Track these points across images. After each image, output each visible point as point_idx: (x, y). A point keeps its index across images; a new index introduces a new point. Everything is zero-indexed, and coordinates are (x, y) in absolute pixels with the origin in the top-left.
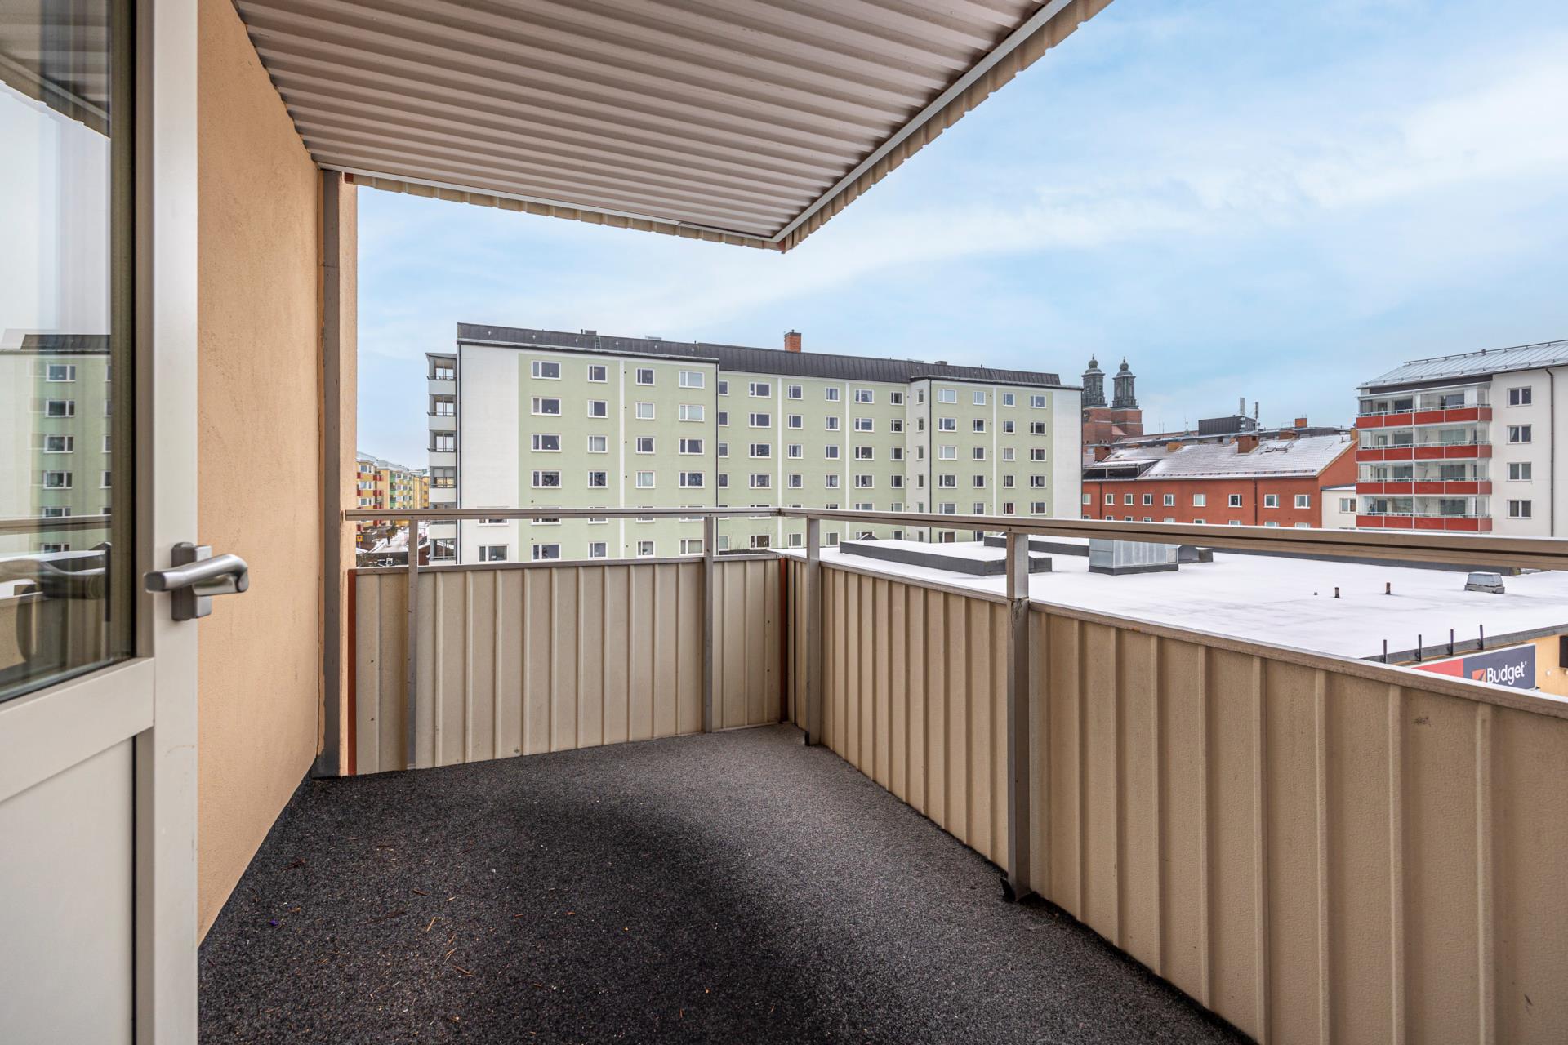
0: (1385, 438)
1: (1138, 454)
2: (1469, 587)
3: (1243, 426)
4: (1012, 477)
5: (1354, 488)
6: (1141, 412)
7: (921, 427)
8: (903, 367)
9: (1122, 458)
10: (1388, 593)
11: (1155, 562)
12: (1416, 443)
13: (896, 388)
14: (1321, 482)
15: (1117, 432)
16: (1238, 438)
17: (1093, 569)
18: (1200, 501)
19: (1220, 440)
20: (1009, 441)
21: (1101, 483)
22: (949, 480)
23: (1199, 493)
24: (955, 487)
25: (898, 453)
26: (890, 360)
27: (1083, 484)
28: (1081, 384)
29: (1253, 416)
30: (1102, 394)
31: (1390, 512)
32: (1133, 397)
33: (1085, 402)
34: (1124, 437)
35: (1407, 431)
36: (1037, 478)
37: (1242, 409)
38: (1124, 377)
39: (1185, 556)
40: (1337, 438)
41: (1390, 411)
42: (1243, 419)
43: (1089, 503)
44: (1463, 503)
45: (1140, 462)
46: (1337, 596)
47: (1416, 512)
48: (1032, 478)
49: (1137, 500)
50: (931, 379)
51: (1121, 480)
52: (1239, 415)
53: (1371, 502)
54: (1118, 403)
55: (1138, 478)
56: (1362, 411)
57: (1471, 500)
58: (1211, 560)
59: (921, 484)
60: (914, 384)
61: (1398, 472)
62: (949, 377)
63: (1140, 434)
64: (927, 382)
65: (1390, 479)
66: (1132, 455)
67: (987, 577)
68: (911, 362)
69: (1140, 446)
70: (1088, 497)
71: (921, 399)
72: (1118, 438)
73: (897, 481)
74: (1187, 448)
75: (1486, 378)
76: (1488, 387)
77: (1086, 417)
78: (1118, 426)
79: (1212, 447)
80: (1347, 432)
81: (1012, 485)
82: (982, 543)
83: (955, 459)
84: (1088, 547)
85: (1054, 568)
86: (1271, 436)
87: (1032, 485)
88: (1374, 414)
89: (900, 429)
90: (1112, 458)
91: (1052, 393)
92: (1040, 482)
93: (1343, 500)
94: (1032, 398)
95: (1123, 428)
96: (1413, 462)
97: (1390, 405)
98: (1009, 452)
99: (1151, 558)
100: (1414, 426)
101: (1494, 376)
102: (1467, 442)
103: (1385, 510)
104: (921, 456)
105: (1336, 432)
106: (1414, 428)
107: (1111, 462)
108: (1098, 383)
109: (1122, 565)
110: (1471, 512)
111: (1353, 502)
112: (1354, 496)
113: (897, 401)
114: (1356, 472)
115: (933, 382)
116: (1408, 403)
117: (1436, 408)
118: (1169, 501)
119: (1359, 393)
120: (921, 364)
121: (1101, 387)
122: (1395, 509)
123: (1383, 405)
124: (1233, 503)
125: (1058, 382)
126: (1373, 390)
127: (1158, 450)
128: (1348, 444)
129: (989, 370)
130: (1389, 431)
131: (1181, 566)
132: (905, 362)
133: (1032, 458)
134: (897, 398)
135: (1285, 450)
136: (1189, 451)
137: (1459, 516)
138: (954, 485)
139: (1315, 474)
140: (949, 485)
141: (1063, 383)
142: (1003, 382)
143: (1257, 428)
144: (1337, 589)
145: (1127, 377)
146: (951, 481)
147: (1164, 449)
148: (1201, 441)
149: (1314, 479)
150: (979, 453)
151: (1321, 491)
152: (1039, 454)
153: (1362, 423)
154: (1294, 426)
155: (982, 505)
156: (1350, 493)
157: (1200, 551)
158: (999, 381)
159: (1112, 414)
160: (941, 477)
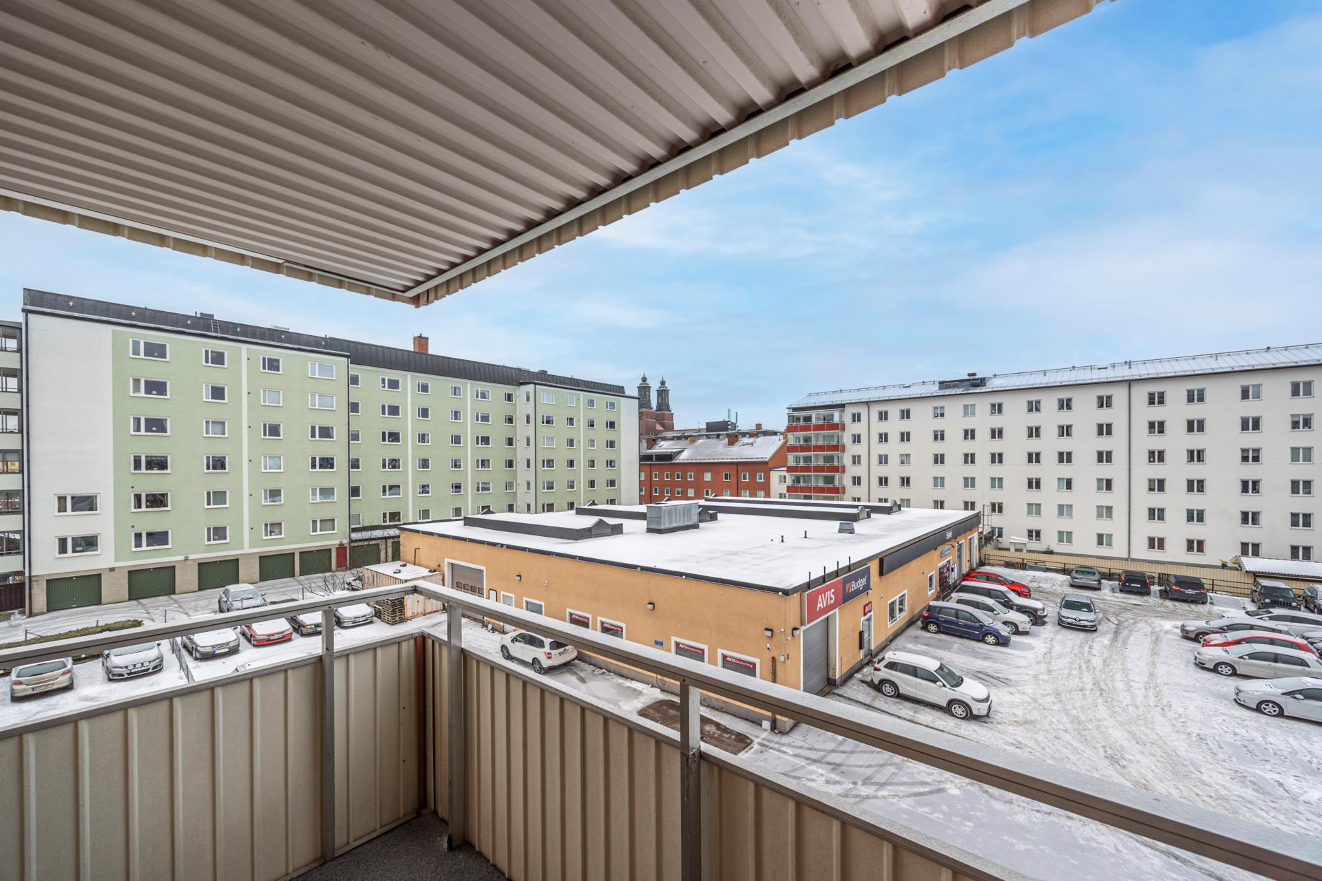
0: (799, 438)
1: (673, 445)
2: (841, 531)
3: (729, 427)
4: (594, 461)
5: (785, 469)
6: (673, 414)
7: (528, 421)
8: (514, 373)
9: (663, 447)
10: (806, 537)
11: (686, 523)
12: (813, 443)
13: (508, 389)
14: (770, 465)
15: (659, 428)
16: (728, 435)
17: (649, 530)
18: (708, 477)
19: (718, 436)
20: (592, 433)
21: (650, 465)
22: (550, 463)
23: (708, 472)
24: (554, 468)
25: (510, 441)
26: (504, 367)
27: (640, 465)
28: (636, 395)
29: (734, 421)
30: (649, 401)
31: (802, 484)
32: (668, 404)
33: (641, 406)
34: (663, 431)
35: (810, 435)
36: (611, 461)
37: (729, 417)
38: (663, 390)
39: (702, 518)
40: (776, 438)
41: (802, 423)
42: (729, 423)
43: (643, 478)
44: (833, 478)
45: (674, 451)
46: (782, 541)
47: (813, 484)
48: (607, 461)
49: (672, 476)
50: (535, 384)
51: (663, 463)
52: (727, 420)
53: (793, 478)
54: (660, 407)
55: (673, 461)
56: (789, 422)
57: (837, 475)
58: (716, 519)
59: (528, 466)
60: (522, 387)
61: (808, 459)
62: (549, 384)
63: (671, 428)
64: (532, 386)
65: (802, 464)
66: (669, 445)
67: (579, 541)
68: (520, 370)
69: (673, 439)
70: (643, 475)
71: (528, 399)
72: (660, 432)
73: (510, 464)
74: (700, 441)
75: (842, 406)
76: (843, 411)
77: (641, 414)
78: (660, 424)
79: (714, 441)
80: (782, 433)
81: (594, 467)
82: (574, 512)
83: (554, 447)
84: (646, 513)
85: (624, 531)
86: (744, 435)
87: (607, 467)
88: (794, 424)
89: (512, 423)
90: (657, 447)
91: (620, 400)
92: (613, 465)
93: (780, 476)
94: (607, 402)
95: (663, 425)
96: (812, 453)
97: (802, 420)
98: (592, 442)
99: (684, 521)
100: (812, 432)
101: (846, 405)
102: (835, 443)
103: (799, 482)
104: (528, 444)
105: (775, 433)
106: (812, 433)
107: (656, 450)
108: (647, 393)
109: (667, 526)
110: (837, 483)
111: (785, 477)
112: (785, 473)
113: (509, 400)
114: (786, 460)
115: (537, 386)
116: (808, 419)
117: (821, 422)
118: (691, 477)
119: (787, 411)
120: (528, 372)
121: (649, 395)
122: (804, 482)
123: (798, 419)
124: (726, 478)
125: (623, 392)
126: (795, 409)
127: (683, 443)
128: (782, 441)
129: (577, 380)
130: (801, 434)
131: (701, 525)
132: (515, 368)
133: (607, 447)
134: (509, 397)
135: (752, 444)
136: (702, 444)
137: (832, 486)
138: (553, 467)
139: (767, 460)
140: (550, 467)
141: (627, 393)
142: (587, 389)
143: (737, 429)
144: (782, 536)
145: (665, 390)
146: (551, 464)
147: (687, 441)
148: (708, 437)
149: (766, 463)
150: (571, 443)
151: (770, 470)
152: (611, 444)
153: (790, 429)
154: (755, 428)
155: (574, 482)
156: (782, 472)
157: (711, 514)
158: (584, 389)
159: (656, 414)
160: (544, 461)
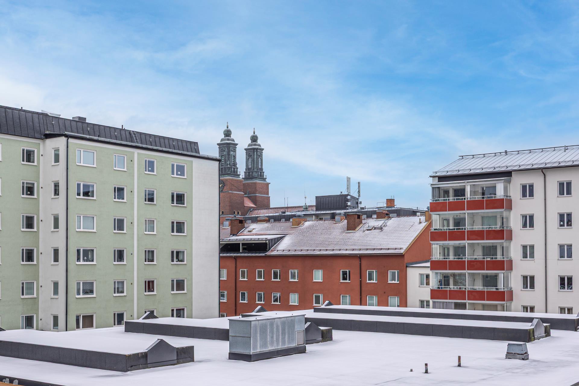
0: (448, 221)
1: (267, 229)
2: (510, 355)
3: (349, 204)
4: (153, 252)
5: (428, 264)
6: (268, 184)
7: (56, 192)
8: (36, 120)
9: (254, 232)
10: (459, 365)
11: (287, 346)
12: (468, 227)
13: (27, 143)
14: (407, 259)
15: (249, 204)
16: (347, 215)
17: (234, 356)
18: (318, 276)
19: (333, 216)
20: (151, 211)
21: (235, 258)
22: (88, 255)
23: (318, 268)
24: (94, 263)
25: (29, 222)
26: (21, 110)
27: (221, 258)
28: (216, 155)
29: (356, 195)
30: (235, 164)
31: (452, 287)
32: (262, 169)
33: (222, 172)
34: (254, 209)
35: (462, 216)
36: (178, 253)
37: (348, 188)
38: (254, 149)
39: (311, 337)
40: (415, 220)
41: (451, 198)
42: (349, 197)
43: (224, 278)
44: (496, 276)
45: (269, 237)
46: (426, 372)
47: (468, 287)
48: (173, 252)
49: (267, 275)
50: (67, 136)
51: (253, 255)
52: (346, 193)
53: (439, 277)
54: (249, 174)
55: (268, 253)
56: (433, 196)
57: (501, 275)
58: (330, 339)
59: (56, 259)
60: (48, 141)
61: (459, 251)
62: (88, 137)
63: (266, 206)
64: (64, 139)
65: (452, 258)
66: (262, 230)
67: (129, 373)
68: (45, 115)
69: (268, 220)
70: (225, 272)
71: (57, 159)
72: (250, 209)
73: (29, 256)
74: (307, 224)
75: (508, 174)
76: (509, 182)
77: (222, 184)
78: (249, 198)
79: (328, 223)
80: (423, 213)
81: (153, 261)
82: (122, 328)
83: (95, 230)
84: (227, 331)
85: (196, 357)
86: (369, 215)
87: (173, 261)
88: (441, 199)
89: (32, 193)
90: (246, 232)
91: (192, 162)
92: (181, 257)
93: (421, 275)
94: (173, 165)
95: (254, 200)
96: (466, 242)
97: (451, 193)
98: (150, 224)
99: (284, 343)
100: (466, 212)
101: (512, 172)
102: (498, 227)
103: (448, 285)
104: (56, 226)
105: (413, 213)
106: (466, 213)
107: (244, 237)
108: (232, 153)
109: (259, 350)
110: (501, 286)
111: (428, 276)
112: (428, 271)
113: (29, 160)
114: (430, 252)
115: (70, 140)
116: (460, 192)
117: (478, 197)
118: (293, 276)
119: (431, 180)
120: (58, 119)
121: (235, 157)
122: (455, 283)
123: (446, 192)
124: (344, 279)
125: (197, 151)
126: (442, 179)
127: (283, 225)
128: (424, 225)
129: (129, 132)
130: (450, 214)
131: (309, 347)
132: (38, 113)
133: (173, 231)
134: (29, 156)
135: (381, 228)
136: (310, 227)
137: (494, 289)
138: (93, 261)
139: (402, 251)
140: (87, 261)
141: (202, 153)
142: (144, 146)
143: (360, 206)
144: (426, 365)
145: (257, 149)
146: (90, 256)
147: (288, 224)
148: (319, 217)
149: (401, 256)
150: (119, 224)
151: (407, 267)
152: (179, 227)
153: (435, 207)
154: (385, 205)
155: (123, 283)
156: (425, 269)
157: (322, 331)
158: (140, 145)
159: (244, 184)
160: (78, 251)
